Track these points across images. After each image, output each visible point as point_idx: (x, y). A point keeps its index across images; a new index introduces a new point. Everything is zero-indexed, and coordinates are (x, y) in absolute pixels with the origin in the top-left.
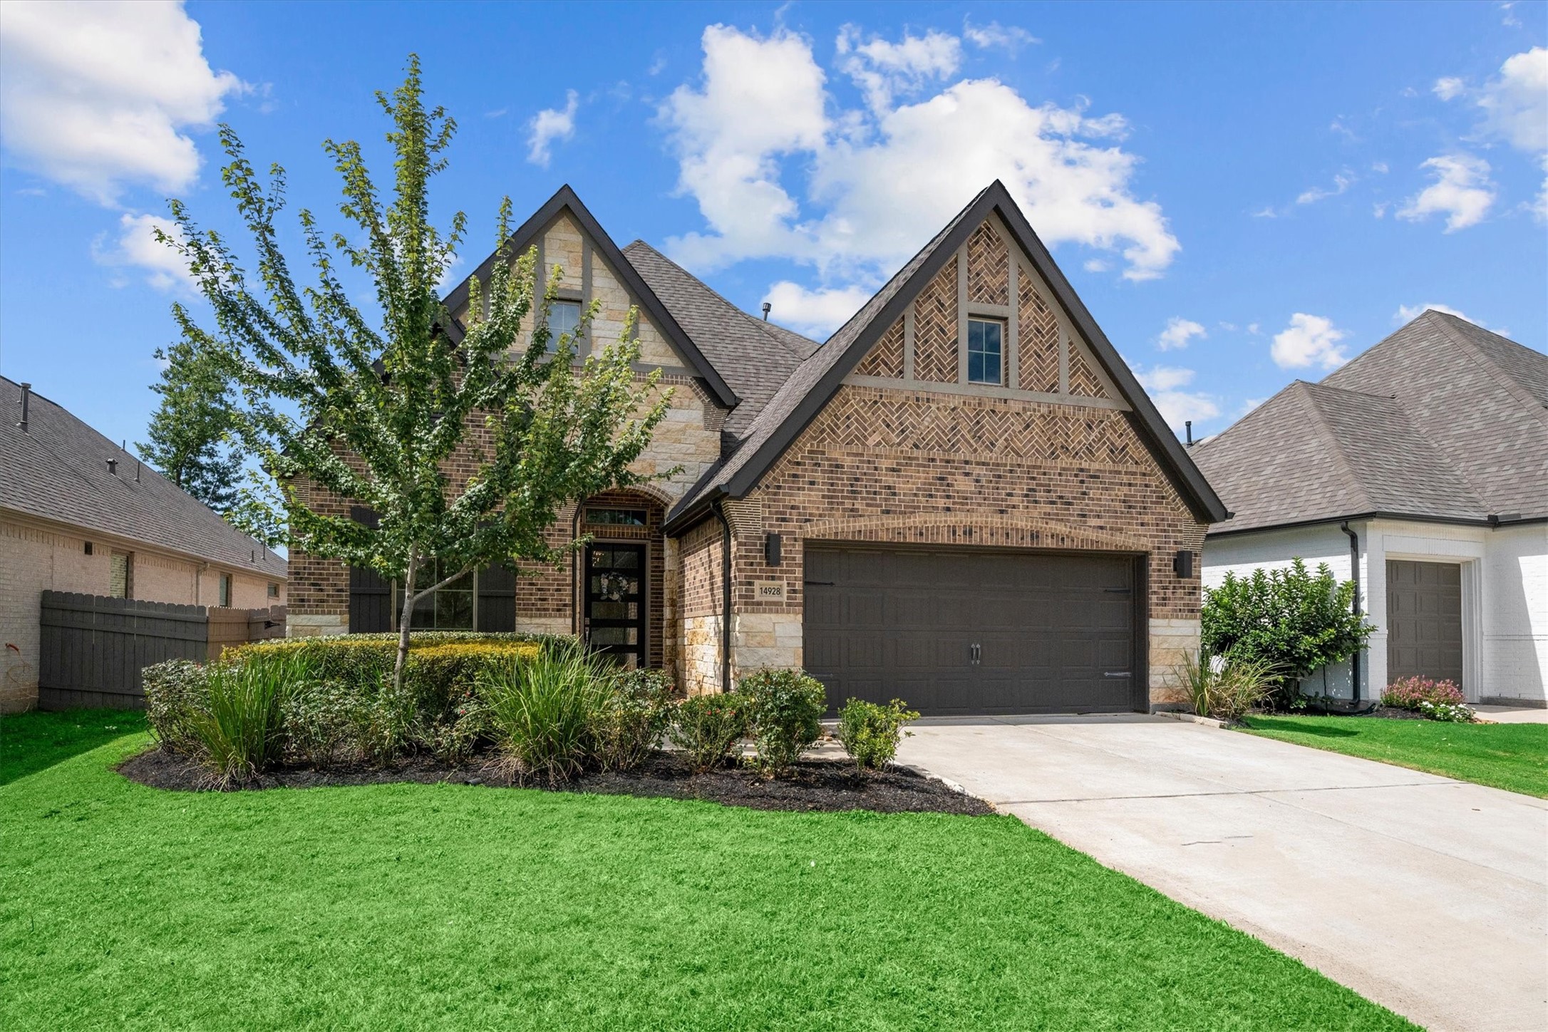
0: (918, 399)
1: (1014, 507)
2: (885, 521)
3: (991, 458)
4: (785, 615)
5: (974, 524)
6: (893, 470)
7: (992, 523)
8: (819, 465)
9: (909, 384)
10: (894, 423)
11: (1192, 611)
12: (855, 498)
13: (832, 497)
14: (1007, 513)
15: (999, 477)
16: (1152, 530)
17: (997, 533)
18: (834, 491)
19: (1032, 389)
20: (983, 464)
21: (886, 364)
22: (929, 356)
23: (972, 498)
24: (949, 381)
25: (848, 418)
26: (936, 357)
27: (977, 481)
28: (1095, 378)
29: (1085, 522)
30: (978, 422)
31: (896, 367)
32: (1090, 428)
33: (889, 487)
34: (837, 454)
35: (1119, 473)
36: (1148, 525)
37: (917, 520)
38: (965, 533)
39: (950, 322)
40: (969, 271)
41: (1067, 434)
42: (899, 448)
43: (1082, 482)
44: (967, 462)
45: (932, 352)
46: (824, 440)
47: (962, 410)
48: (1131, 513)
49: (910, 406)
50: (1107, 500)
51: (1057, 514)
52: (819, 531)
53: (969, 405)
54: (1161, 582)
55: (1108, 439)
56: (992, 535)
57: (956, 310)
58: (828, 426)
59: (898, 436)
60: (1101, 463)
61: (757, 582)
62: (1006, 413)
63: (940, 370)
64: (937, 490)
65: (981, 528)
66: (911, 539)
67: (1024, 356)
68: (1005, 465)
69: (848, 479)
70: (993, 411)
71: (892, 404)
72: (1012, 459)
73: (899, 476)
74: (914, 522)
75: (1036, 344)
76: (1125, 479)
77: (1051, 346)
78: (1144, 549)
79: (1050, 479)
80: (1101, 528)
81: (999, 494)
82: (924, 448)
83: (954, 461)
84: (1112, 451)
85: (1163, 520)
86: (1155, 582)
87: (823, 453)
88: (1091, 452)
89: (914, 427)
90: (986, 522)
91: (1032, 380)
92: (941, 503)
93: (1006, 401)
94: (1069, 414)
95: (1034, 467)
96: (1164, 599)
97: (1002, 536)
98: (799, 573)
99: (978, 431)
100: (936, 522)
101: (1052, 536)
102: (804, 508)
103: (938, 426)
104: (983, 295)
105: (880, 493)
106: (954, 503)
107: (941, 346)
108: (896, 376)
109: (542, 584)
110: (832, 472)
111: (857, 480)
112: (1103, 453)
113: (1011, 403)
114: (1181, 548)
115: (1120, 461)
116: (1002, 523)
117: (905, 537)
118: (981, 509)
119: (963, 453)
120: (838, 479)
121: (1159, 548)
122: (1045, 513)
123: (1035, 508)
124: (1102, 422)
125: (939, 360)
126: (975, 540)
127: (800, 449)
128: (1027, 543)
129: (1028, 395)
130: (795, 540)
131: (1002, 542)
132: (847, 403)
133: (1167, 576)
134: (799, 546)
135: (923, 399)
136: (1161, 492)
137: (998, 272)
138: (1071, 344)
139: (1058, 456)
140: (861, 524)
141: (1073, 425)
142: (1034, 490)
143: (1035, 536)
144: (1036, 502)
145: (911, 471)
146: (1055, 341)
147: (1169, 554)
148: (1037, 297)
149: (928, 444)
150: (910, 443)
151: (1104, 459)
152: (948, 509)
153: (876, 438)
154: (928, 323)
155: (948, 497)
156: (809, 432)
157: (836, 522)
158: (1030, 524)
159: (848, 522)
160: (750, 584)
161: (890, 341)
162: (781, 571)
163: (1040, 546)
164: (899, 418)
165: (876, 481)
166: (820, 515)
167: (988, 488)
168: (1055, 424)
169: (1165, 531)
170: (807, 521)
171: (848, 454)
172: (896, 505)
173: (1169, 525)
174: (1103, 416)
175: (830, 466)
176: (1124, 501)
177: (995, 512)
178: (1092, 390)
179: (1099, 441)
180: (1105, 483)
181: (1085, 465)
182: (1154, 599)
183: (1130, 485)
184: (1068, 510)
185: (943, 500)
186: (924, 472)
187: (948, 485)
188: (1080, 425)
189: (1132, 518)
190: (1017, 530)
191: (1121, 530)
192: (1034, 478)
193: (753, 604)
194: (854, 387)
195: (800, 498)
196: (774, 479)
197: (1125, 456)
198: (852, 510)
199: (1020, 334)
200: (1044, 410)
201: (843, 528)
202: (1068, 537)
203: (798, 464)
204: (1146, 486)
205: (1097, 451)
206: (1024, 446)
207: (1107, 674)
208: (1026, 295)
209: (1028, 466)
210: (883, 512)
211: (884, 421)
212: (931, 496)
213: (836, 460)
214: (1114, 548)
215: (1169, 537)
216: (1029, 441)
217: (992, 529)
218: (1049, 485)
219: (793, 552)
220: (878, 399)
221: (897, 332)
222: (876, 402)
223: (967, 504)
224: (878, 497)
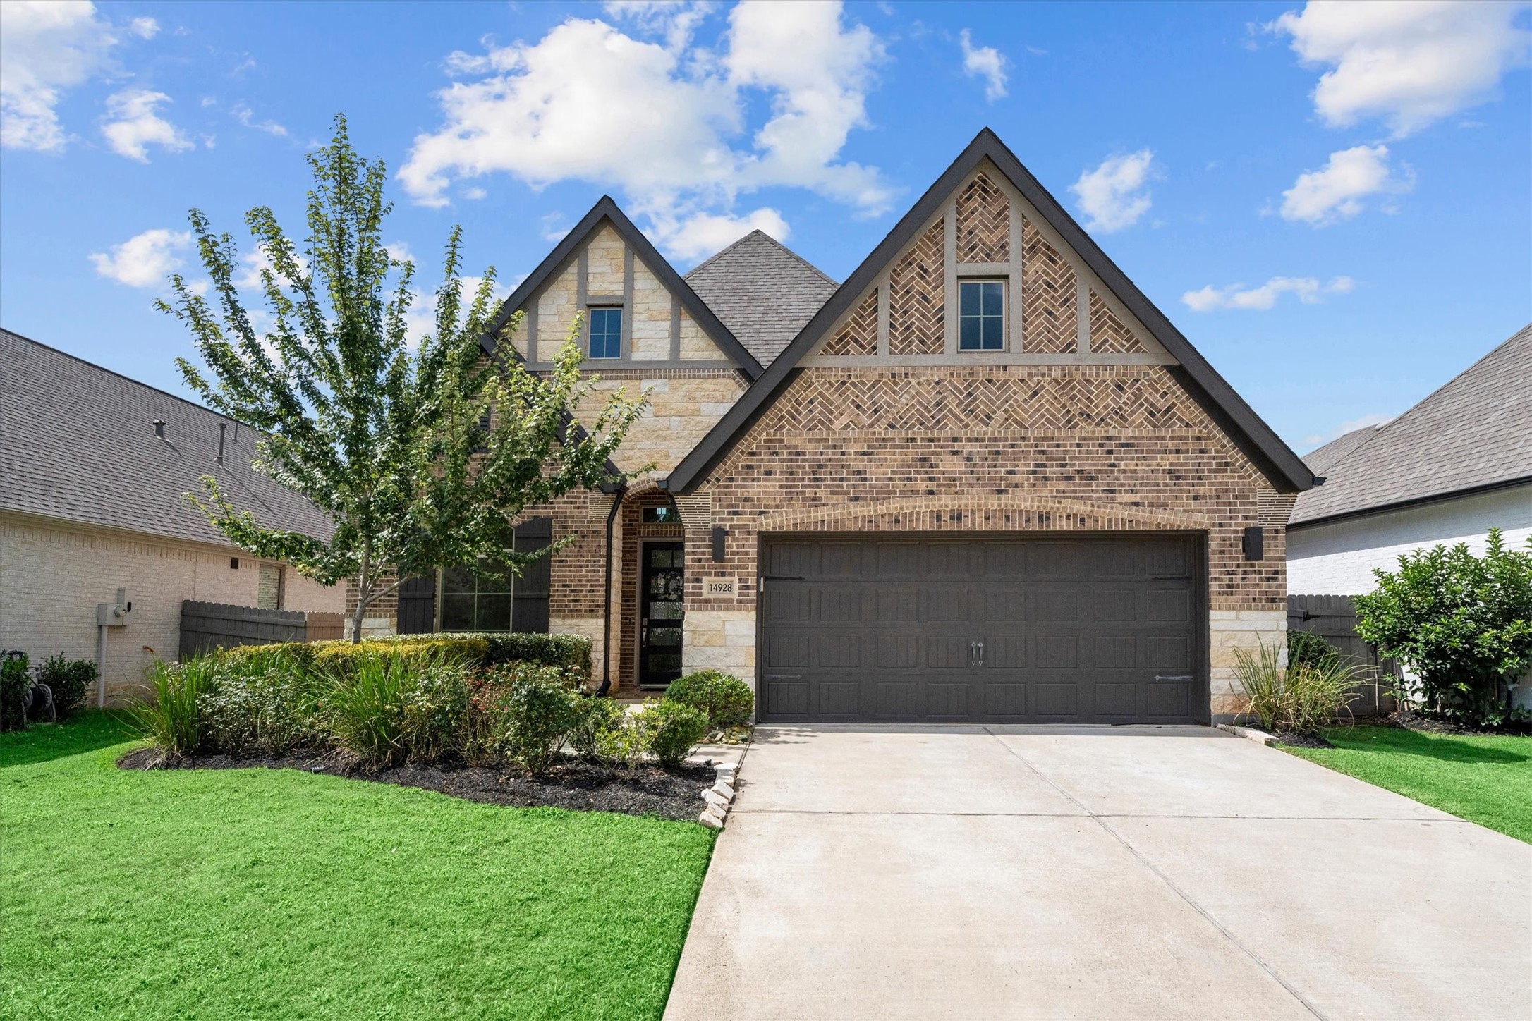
0: (893, 375)
1: (1016, 486)
2: (852, 509)
3: (986, 433)
4: (736, 613)
5: (963, 508)
6: (864, 454)
7: (986, 505)
8: (777, 454)
9: (884, 360)
10: (865, 403)
11: (1273, 600)
12: (818, 487)
13: (791, 487)
14: (1007, 492)
15: (998, 453)
16: (1211, 504)
17: (994, 516)
18: (794, 480)
19: (1041, 351)
20: (977, 440)
21: (856, 341)
22: (908, 328)
23: (961, 479)
24: (933, 352)
25: (811, 402)
26: (918, 328)
27: (969, 459)
28: (1127, 331)
29: (1114, 499)
30: (970, 394)
31: (869, 344)
32: (1120, 388)
33: (859, 473)
34: (797, 440)
35: (1163, 438)
36: (1205, 497)
37: (892, 506)
38: (952, 518)
39: (935, 289)
40: (959, 229)
41: (1088, 398)
42: (871, 430)
43: (1110, 452)
44: (955, 440)
45: (913, 323)
46: (783, 427)
47: (950, 383)
48: (1179, 485)
49: (885, 383)
50: (1144, 471)
51: (1075, 492)
52: (775, 523)
53: (958, 375)
54: (1225, 566)
55: (1146, 400)
56: (988, 518)
57: (942, 275)
58: (788, 412)
59: (870, 417)
60: (1138, 427)
61: (705, 579)
62: (1006, 381)
63: (922, 342)
64: (918, 472)
65: (973, 512)
66: (884, 527)
67: (1030, 315)
68: (1005, 439)
69: (810, 467)
70: (990, 381)
71: (863, 383)
72: (1019, 432)
73: (870, 460)
74: (888, 509)
75: (1046, 300)
76: (1171, 445)
77: (1067, 300)
78: (1198, 527)
79: (1066, 452)
80: (1136, 504)
81: (996, 472)
82: (902, 427)
83: (939, 439)
84: (1152, 414)
85: (1227, 491)
86: (1216, 566)
87: (782, 441)
88: (1122, 417)
89: (889, 405)
90: (979, 505)
91: (1042, 341)
92: (922, 486)
93: (1005, 368)
94: (1091, 375)
95: (1044, 439)
96: (1229, 586)
97: (1000, 519)
98: (752, 567)
99: (969, 404)
100: (914, 507)
101: (1068, 517)
102: (759, 499)
103: (919, 402)
104: (977, 254)
105: (848, 480)
106: (938, 486)
107: (923, 315)
108: (869, 353)
109: (575, 586)
110: (791, 460)
111: (820, 466)
112: (1140, 416)
113: (1013, 370)
114: (1253, 523)
115: (1163, 425)
116: (999, 505)
117: (877, 526)
118: (974, 490)
119: (952, 429)
120: (798, 467)
121: (1221, 525)
122: (1058, 491)
123: (1045, 486)
124: (1137, 381)
125: (921, 331)
126: (966, 525)
127: (755, 438)
128: (1034, 526)
129: (1035, 359)
130: (749, 533)
131: (1001, 525)
132: (810, 387)
133: (1233, 559)
134: (753, 540)
135: (900, 375)
136: (1225, 458)
137: (996, 227)
138: (1093, 295)
139: (1077, 425)
140: (824, 513)
141: (1096, 388)
142: (1044, 466)
143: (1044, 517)
144: (1046, 479)
145: (885, 454)
146: (1072, 295)
147: (1236, 532)
148: (1048, 248)
149: (906, 423)
150: (884, 424)
151: (1141, 424)
152: (931, 493)
153: (844, 420)
154: (908, 292)
155: (931, 479)
156: (765, 420)
157: (795, 512)
158: (1036, 504)
159: (809, 512)
160: (698, 580)
161: (862, 316)
162: (732, 567)
163: (1051, 528)
164: (871, 397)
165: (843, 467)
166: (777, 506)
167: (982, 466)
168: (1072, 389)
169: (1230, 504)
170: (761, 513)
171: (810, 440)
172: (867, 492)
173: (1237, 497)
174: (1138, 373)
175: (790, 453)
176: (1170, 472)
177: (992, 492)
178: (1123, 346)
179: (1134, 402)
180: (1142, 452)
181: (1112, 432)
182: (1214, 587)
183: (1178, 452)
184: (1090, 485)
185: (925, 483)
186: (901, 453)
187: (931, 466)
188: (1107, 387)
189: (1181, 491)
190: (1021, 512)
191: (1165, 506)
192: (1043, 452)
193: (700, 601)
194: (817, 369)
195: (754, 490)
196: (726, 471)
197: (1170, 418)
198: (813, 499)
199: (1024, 290)
200: (1056, 374)
201: (802, 519)
202: (1089, 517)
203: (753, 454)
204: (1202, 451)
205: (1130, 415)
206: (1031, 417)
207: (1158, 677)
208: (1032, 247)
209: (1035, 439)
210: (851, 499)
211: (853, 402)
212: (910, 479)
213: (797, 447)
214: (1155, 528)
215: (1236, 511)
216: (1037, 410)
217: (987, 512)
218: (1065, 459)
219: (744, 548)
220: (845, 378)
221: (869, 306)
222: (844, 383)
223: (956, 485)
224: (845, 483)
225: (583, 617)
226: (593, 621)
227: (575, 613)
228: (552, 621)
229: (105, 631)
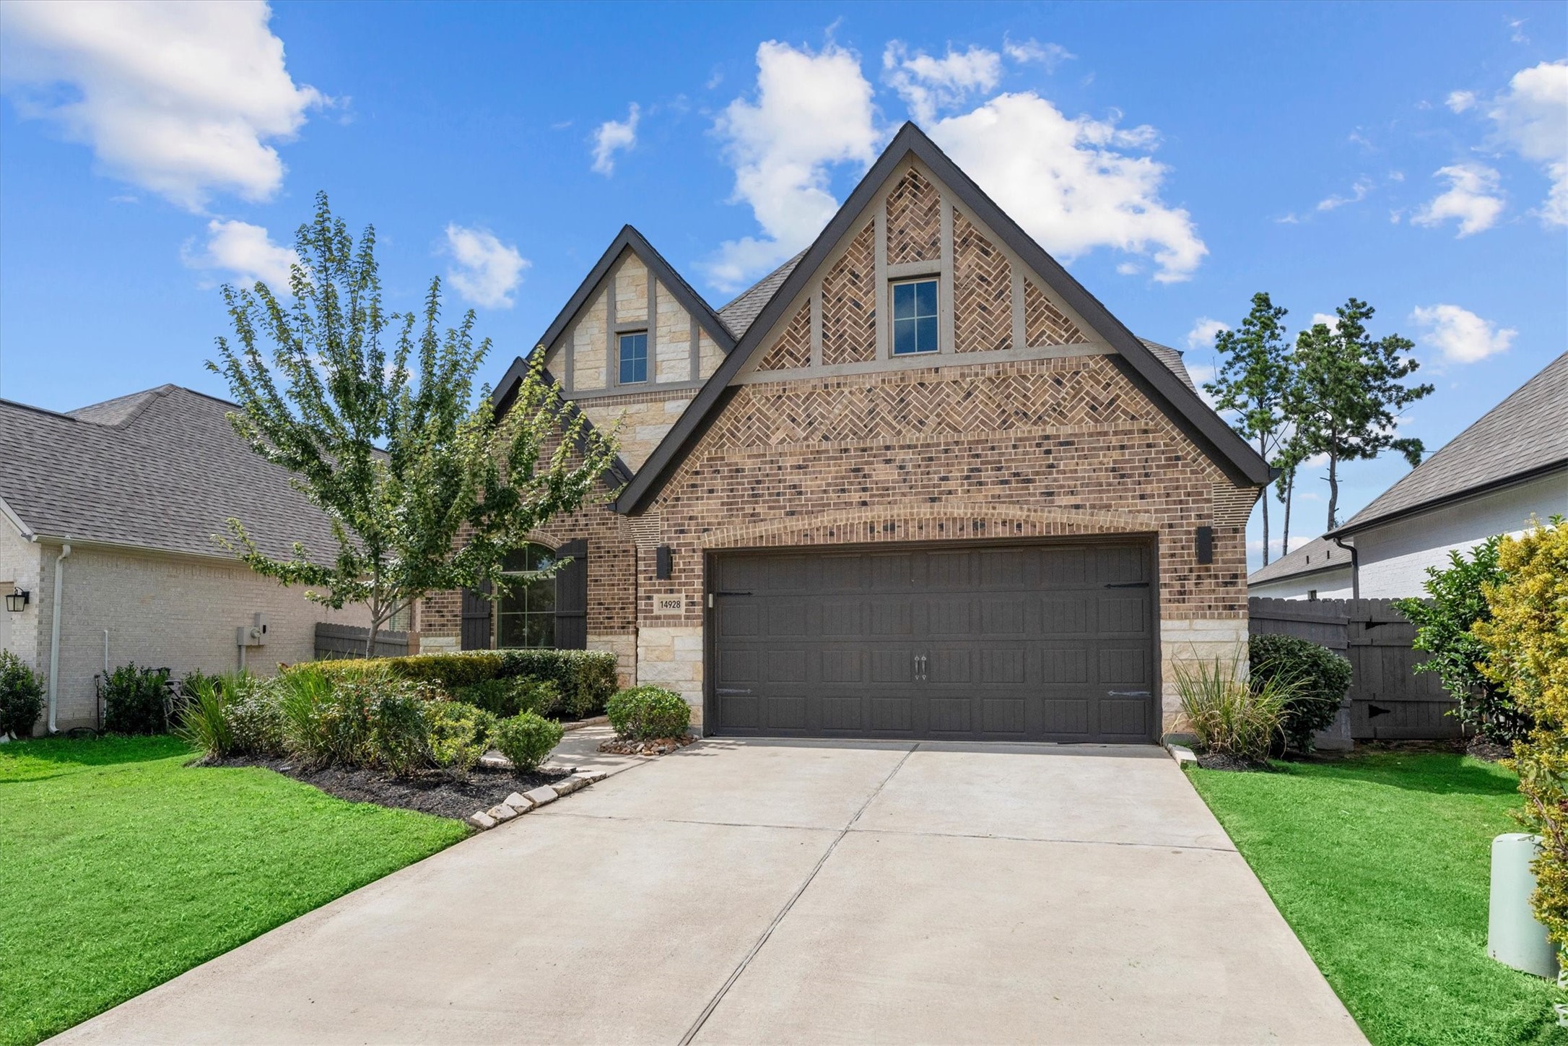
0: (826, 386)
1: (950, 492)
2: (788, 524)
3: (918, 439)
4: (684, 628)
5: (895, 517)
6: (799, 467)
7: (918, 514)
8: (718, 472)
9: (818, 371)
10: (800, 416)
11: (1232, 608)
12: (756, 503)
13: (731, 504)
14: (940, 499)
15: (931, 459)
16: (1160, 503)
17: (928, 525)
18: (734, 497)
19: (974, 350)
20: (909, 447)
21: (791, 354)
22: (841, 336)
23: (894, 488)
24: (865, 360)
25: (749, 418)
26: (850, 336)
27: (901, 468)
28: (1066, 321)
29: (1052, 501)
30: (902, 400)
31: (803, 356)
32: (1059, 382)
33: (795, 487)
34: (737, 456)
35: (1106, 434)
36: (1153, 496)
37: (826, 519)
38: (885, 529)
39: (866, 294)
40: (889, 230)
41: (1025, 396)
42: (805, 443)
43: (1048, 452)
44: (888, 448)
45: (845, 331)
46: (724, 444)
47: (882, 390)
48: (1124, 484)
49: (819, 395)
50: (1085, 471)
51: (1011, 496)
52: (717, 540)
53: (890, 381)
54: (1176, 571)
55: (1087, 393)
56: (921, 528)
57: (873, 279)
58: (728, 430)
59: (804, 430)
60: (1078, 423)
61: (655, 596)
62: (939, 384)
63: (854, 349)
64: (851, 483)
65: (906, 522)
66: (820, 540)
67: (963, 312)
68: (938, 445)
69: (749, 483)
70: (922, 384)
71: (798, 396)
72: (949, 435)
73: (805, 474)
74: (822, 522)
75: (979, 295)
76: (1115, 441)
77: (1002, 292)
78: (1145, 529)
79: (1001, 454)
80: (1077, 507)
81: (929, 479)
82: (835, 438)
83: (872, 449)
84: (1093, 408)
85: (1177, 488)
86: (1166, 571)
87: (723, 459)
88: (1061, 413)
89: (823, 416)
90: (912, 514)
91: (975, 339)
92: (856, 497)
93: (937, 370)
94: (1027, 371)
95: (978, 442)
96: (1181, 593)
97: (934, 528)
98: (698, 584)
99: (901, 411)
100: (848, 519)
101: (1004, 523)
102: (703, 518)
103: (852, 412)
104: (909, 253)
105: (784, 494)
106: (871, 496)
107: (855, 322)
108: (803, 365)
109: (609, 604)
110: (732, 477)
111: (758, 482)
112: (1081, 411)
113: (945, 371)
114: (1206, 522)
115: (1106, 419)
116: (932, 513)
117: (812, 539)
118: (906, 499)
119: (885, 437)
120: (738, 484)
121: (1171, 526)
122: (993, 497)
123: (980, 491)
124: (1077, 373)
125: (853, 339)
126: (899, 536)
127: (698, 458)
128: (969, 534)
129: (969, 358)
130: (694, 551)
131: (934, 534)
132: (748, 403)
133: (1185, 562)
134: (698, 557)
135: (832, 385)
136: (1175, 451)
137: (927, 223)
138: (1029, 285)
139: (1012, 424)
140: (761, 529)
141: (1033, 384)
142: (979, 470)
143: (979, 524)
144: (981, 484)
145: (820, 466)
146: (1007, 287)
147: (1189, 533)
148: (981, 240)
149: (839, 434)
150: (819, 435)
151: (1082, 420)
152: (864, 504)
153: (781, 435)
154: (840, 300)
155: (865, 490)
156: (706, 439)
157: (735, 529)
158: (970, 511)
159: (747, 528)
160: (649, 598)
161: (796, 328)
162: (680, 584)
163: (987, 536)
164: (806, 409)
165: (780, 481)
166: (719, 524)
167: (915, 474)
168: (1008, 387)
169: (1181, 502)
170: (705, 530)
171: (749, 457)
172: (802, 505)
173: (1189, 494)
174: (1078, 366)
175: (730, 471)
176: (1114, 470)
177: (925, 501)
178: (1061, 336)
179: (1074, 397)
180: (1083, 449)
181: (1050, 430)
182: (1164, 594)
183: (1122, 447)
184: (1027, 488)
185: (858, 494)
186: (835, 465)
187: (864, 476)
188: (1045, 382)
189: (1126, 490)
190: (954, 519)
191: (1108, 507)
192: (977, 456)
193: (652, 618)
194: (754, 385)
195: (698, 508)
196: (672, 491)
197: (1114, 411)
198: (752, 515)
199: (956, 287)
200: (990, 372)
201: (742, 535)
202: (1026, 522)
203: (697, 473)
204: (1149, 446)
205: (1070, 411)
206: (964, 419)
207: (1111, 693)
208: (964, 241)
209: (969, 443)
210: (787, 514)
211: (789, 416)
212: (843, 491)
213: (737, 464)
214: (1097, 531)
215: (1188, 510)
216: (971, 412)
217: (920, 521)
218: (1000, 462)
219: (691, 566)
220: (781, 393)
221: (803, 318)
222: (780, 397)
223: (888, 495)
224: (781, 498)
225: (616, 633)
226: (624, 637)
227: (610, 630)
228: (590, 638)
229: (244, 650)
